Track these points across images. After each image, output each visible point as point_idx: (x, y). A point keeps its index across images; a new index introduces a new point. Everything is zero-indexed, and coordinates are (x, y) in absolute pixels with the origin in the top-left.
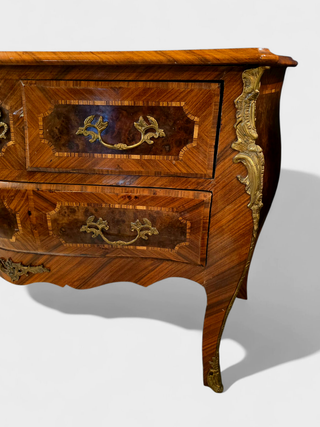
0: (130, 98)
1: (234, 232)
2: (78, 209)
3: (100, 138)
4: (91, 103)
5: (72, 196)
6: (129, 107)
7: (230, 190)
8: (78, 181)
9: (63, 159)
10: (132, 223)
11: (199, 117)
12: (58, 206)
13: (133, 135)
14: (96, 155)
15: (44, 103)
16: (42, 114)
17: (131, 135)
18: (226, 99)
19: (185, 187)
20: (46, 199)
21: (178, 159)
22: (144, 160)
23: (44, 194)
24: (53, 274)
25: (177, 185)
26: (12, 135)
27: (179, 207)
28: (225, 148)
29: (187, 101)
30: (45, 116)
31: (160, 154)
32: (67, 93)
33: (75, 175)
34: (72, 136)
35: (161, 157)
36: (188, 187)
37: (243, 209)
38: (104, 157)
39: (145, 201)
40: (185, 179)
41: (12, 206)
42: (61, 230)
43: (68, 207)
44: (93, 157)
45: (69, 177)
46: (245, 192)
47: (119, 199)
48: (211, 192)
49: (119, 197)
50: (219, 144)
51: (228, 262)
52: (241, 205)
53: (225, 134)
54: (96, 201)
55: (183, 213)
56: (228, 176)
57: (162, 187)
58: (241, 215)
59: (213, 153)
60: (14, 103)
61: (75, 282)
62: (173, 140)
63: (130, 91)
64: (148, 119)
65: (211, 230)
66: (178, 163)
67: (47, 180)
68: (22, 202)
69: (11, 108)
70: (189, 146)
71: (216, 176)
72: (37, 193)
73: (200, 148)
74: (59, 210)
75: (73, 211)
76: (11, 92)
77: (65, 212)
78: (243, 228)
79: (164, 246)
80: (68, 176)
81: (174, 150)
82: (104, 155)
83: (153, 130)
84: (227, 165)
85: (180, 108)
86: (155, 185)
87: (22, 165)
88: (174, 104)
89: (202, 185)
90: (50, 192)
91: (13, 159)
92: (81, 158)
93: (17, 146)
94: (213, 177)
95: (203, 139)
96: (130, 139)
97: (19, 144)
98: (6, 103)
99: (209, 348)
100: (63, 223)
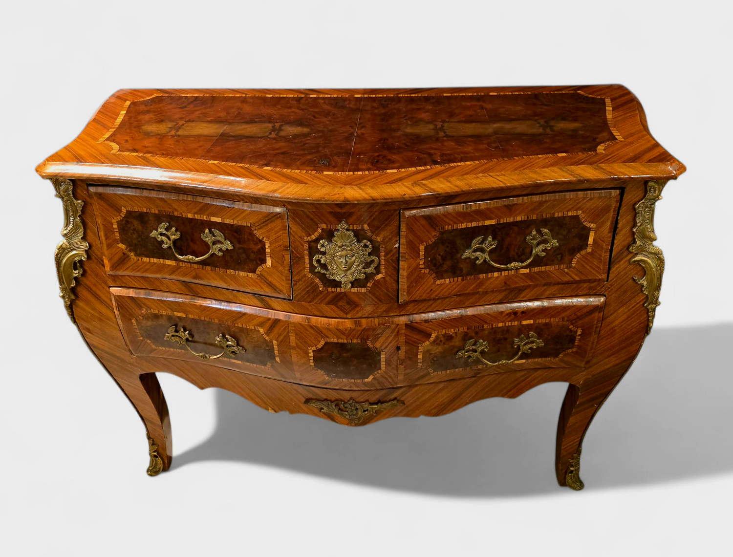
0: (523, 214)
1: (626, 332)
2: (456, 335)
3: (488, 259)
4: (481, 224)
5: (451, 323)
6: (521, 222)
7: (625, 292)
8: (456, 304)
9: (445, 285)
10: (515, 339)
11: (596, 223)
12: (434, 335)
13: (523, 250)
14: (481, 276)
15: (428, 232)
16: (425, 243)
17: (521, 249)
18: (625, 204)
19: (576, 293)
20: (420, 331)
21: (571, 267)
22: (534, 272)
23: (419, 326)
24: (407, 407)
25: (566, 293)
26: (382, 267)
27: (570, 316)
28: (621, 251)
29: (584, 210)
30: (428, 244)
31: (551, 265)
32: (456, 218)
33: (452, 300)
34: (456, 261)
35: (553, 267)
36: (579, 293)
37: (638, 308)
38: (489, 276)
39: (533, 315)
40: (576, 285)
41: (378, 345)
42: (433, 359)
43: (444, 335)
44: (479, 278)
45: (446, 302)
46: (642, 291)
47: (503, 317)
48: (605, 296)
49: (503, 315)
50: (614, 246)
51: (614, 359)
52: (636, 305)
53: (622, 236)
54: (478, 323)
55: (574, 321)
56: (624, 278)
57: (550, 296)
58: (635, 314)
59: (609, 257)
60: (388, 234)
61: (432, 410)
62: (565, 248)
63: (525, 206)
64: (541, 231)
65: (602, 332)
66: (570, 271)
67: (420, 309)
68: (391, 339)
69: (383, 240)
70: (583, 252)
71: (610, 279)
72: (410, 326)
73: (595, 254)
74: (434, 340)
75: (449, 338)
76: (386, 223)
77: (441, 341)
78: (637, 326)
79: (546, 356)
80: (444, 302)
81: (567, 258)
82: (489, 274)
83: (545, 242)
84: (623, 267)
85: (576, 217)
86: (542, 295)
87: (393, 298)
88: (570, 214)
89: (594, 290)
90: (426, 323)
91: (381, 293)
92: (464, 281)
93: (387, 279)
94: (607, 281)
95: (599, 245)
96: (520, 254)
97: (390, 276)
98: (377, 235)
99: (571, 445)
100: (436, 353)
